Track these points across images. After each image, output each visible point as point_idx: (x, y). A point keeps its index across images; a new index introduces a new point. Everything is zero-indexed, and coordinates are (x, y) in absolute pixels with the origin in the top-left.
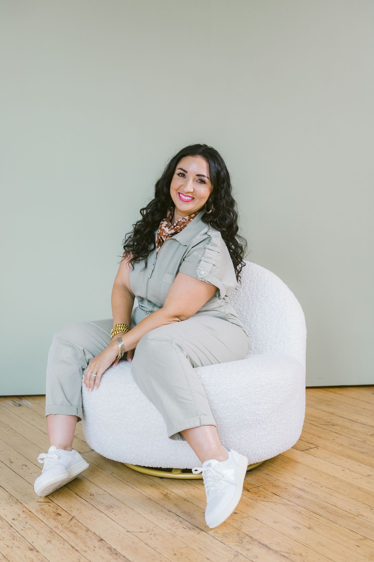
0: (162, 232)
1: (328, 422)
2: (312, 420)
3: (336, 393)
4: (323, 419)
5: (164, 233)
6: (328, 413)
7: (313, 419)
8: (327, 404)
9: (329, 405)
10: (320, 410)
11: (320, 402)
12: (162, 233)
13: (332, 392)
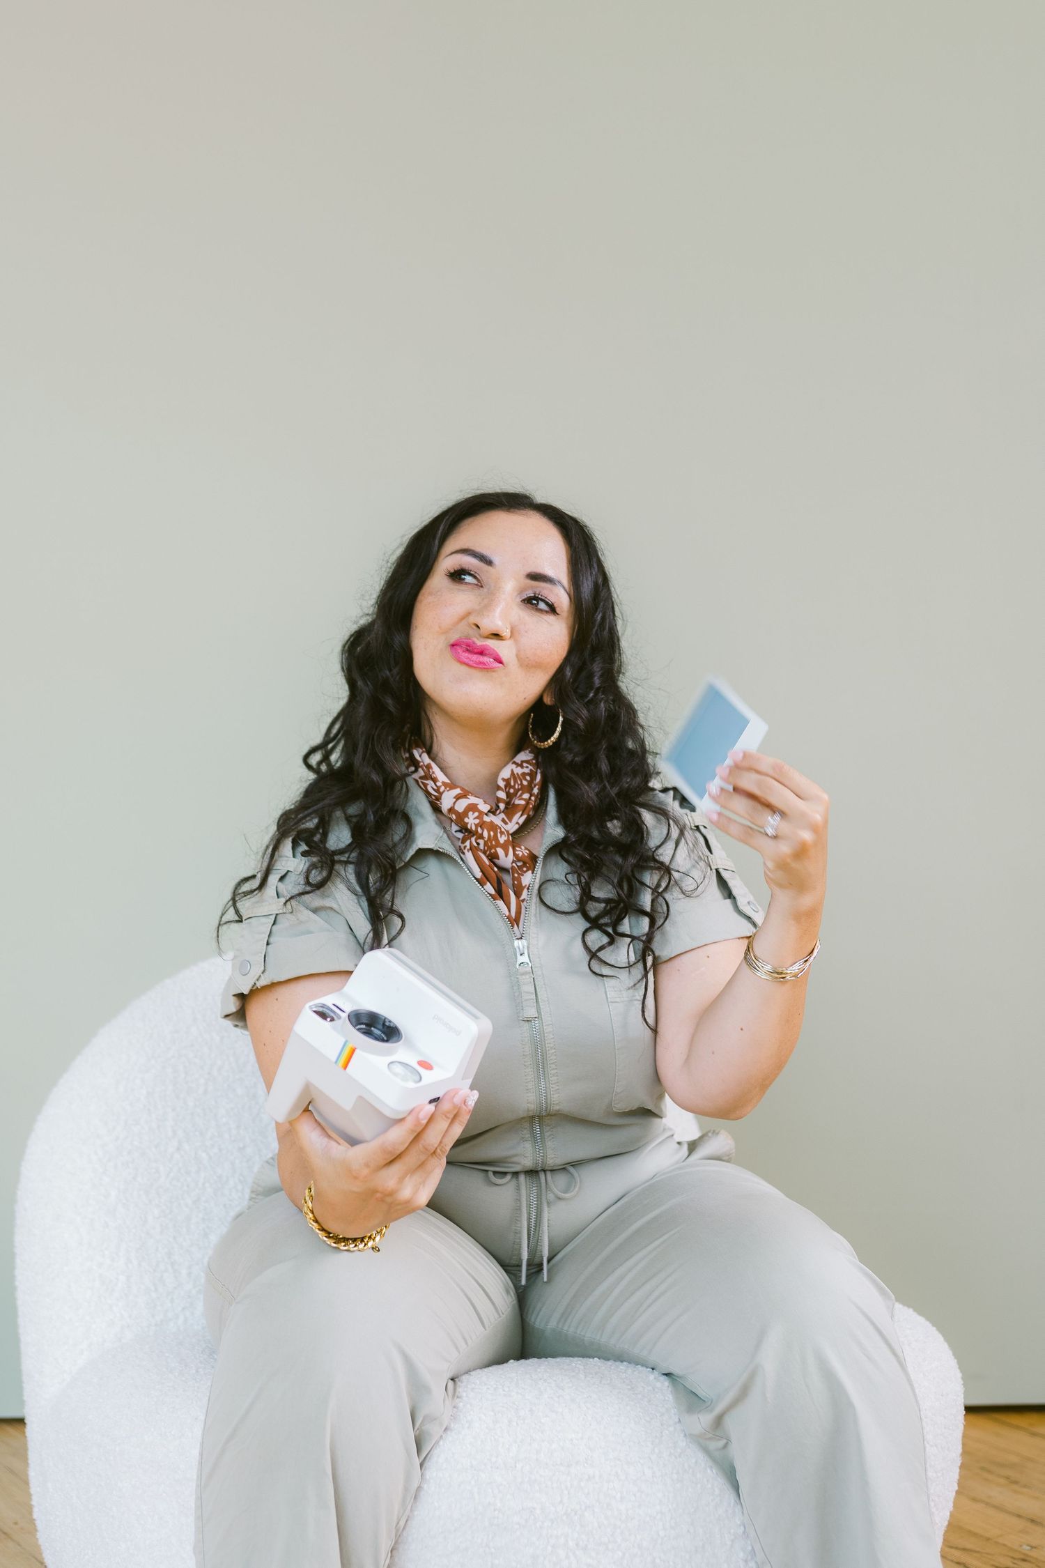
0: (492, 833)
1: (1022, 1557)
2: (964, 1549)
3: (1034, 1434)
4: (1005, 1545)
5: (499, 835)
6: (1019, 1516)
7: (969, 1546)
8: (1007, 1478)
9: (1016, 1482)
10: (987, 1504)
11: (983, 1468)
12: (496, 837)
13: (1018, 1428)
